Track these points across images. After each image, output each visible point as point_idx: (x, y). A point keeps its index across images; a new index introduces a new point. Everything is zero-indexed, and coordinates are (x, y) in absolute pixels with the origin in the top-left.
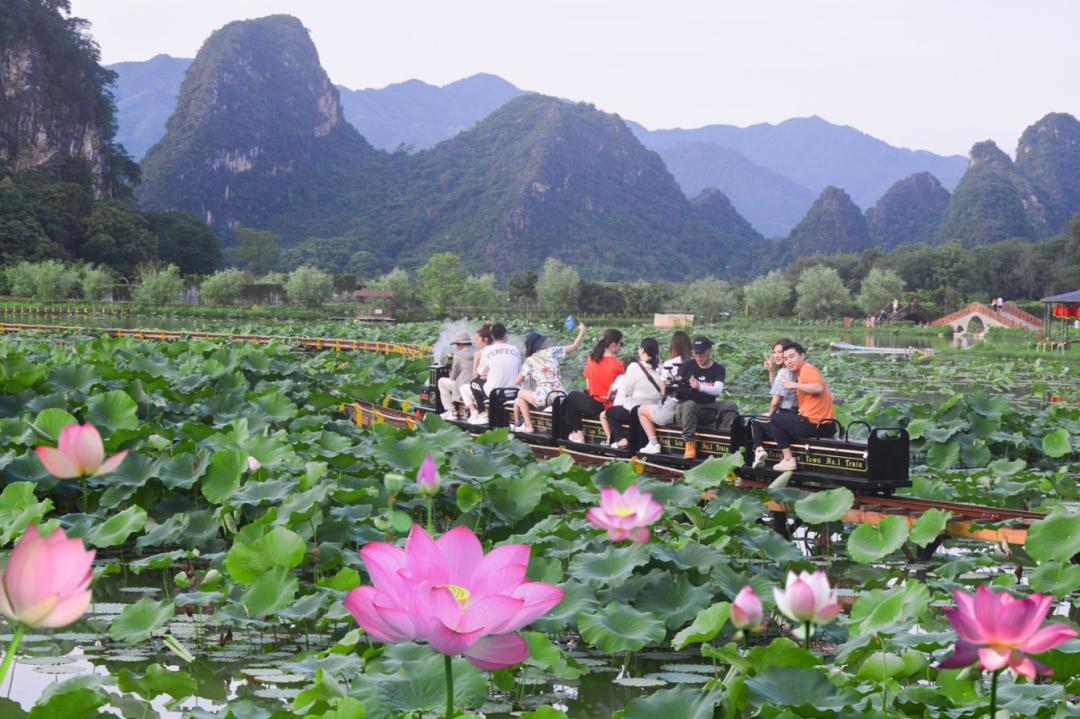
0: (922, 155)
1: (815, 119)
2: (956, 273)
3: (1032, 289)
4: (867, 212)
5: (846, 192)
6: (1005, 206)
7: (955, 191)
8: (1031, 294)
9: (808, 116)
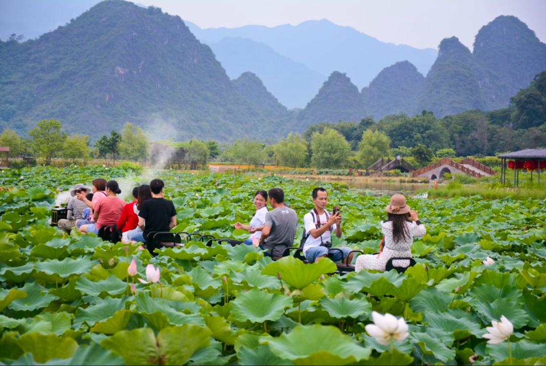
0: (403, 48)
1: (325, 21)
2: (428, 137)
3: (486, 148)
4: (362, 91)
5: (347, 76)
6: (465, 85)
7: (428, 75)
8: (485, 151)
9: (319, 19)
